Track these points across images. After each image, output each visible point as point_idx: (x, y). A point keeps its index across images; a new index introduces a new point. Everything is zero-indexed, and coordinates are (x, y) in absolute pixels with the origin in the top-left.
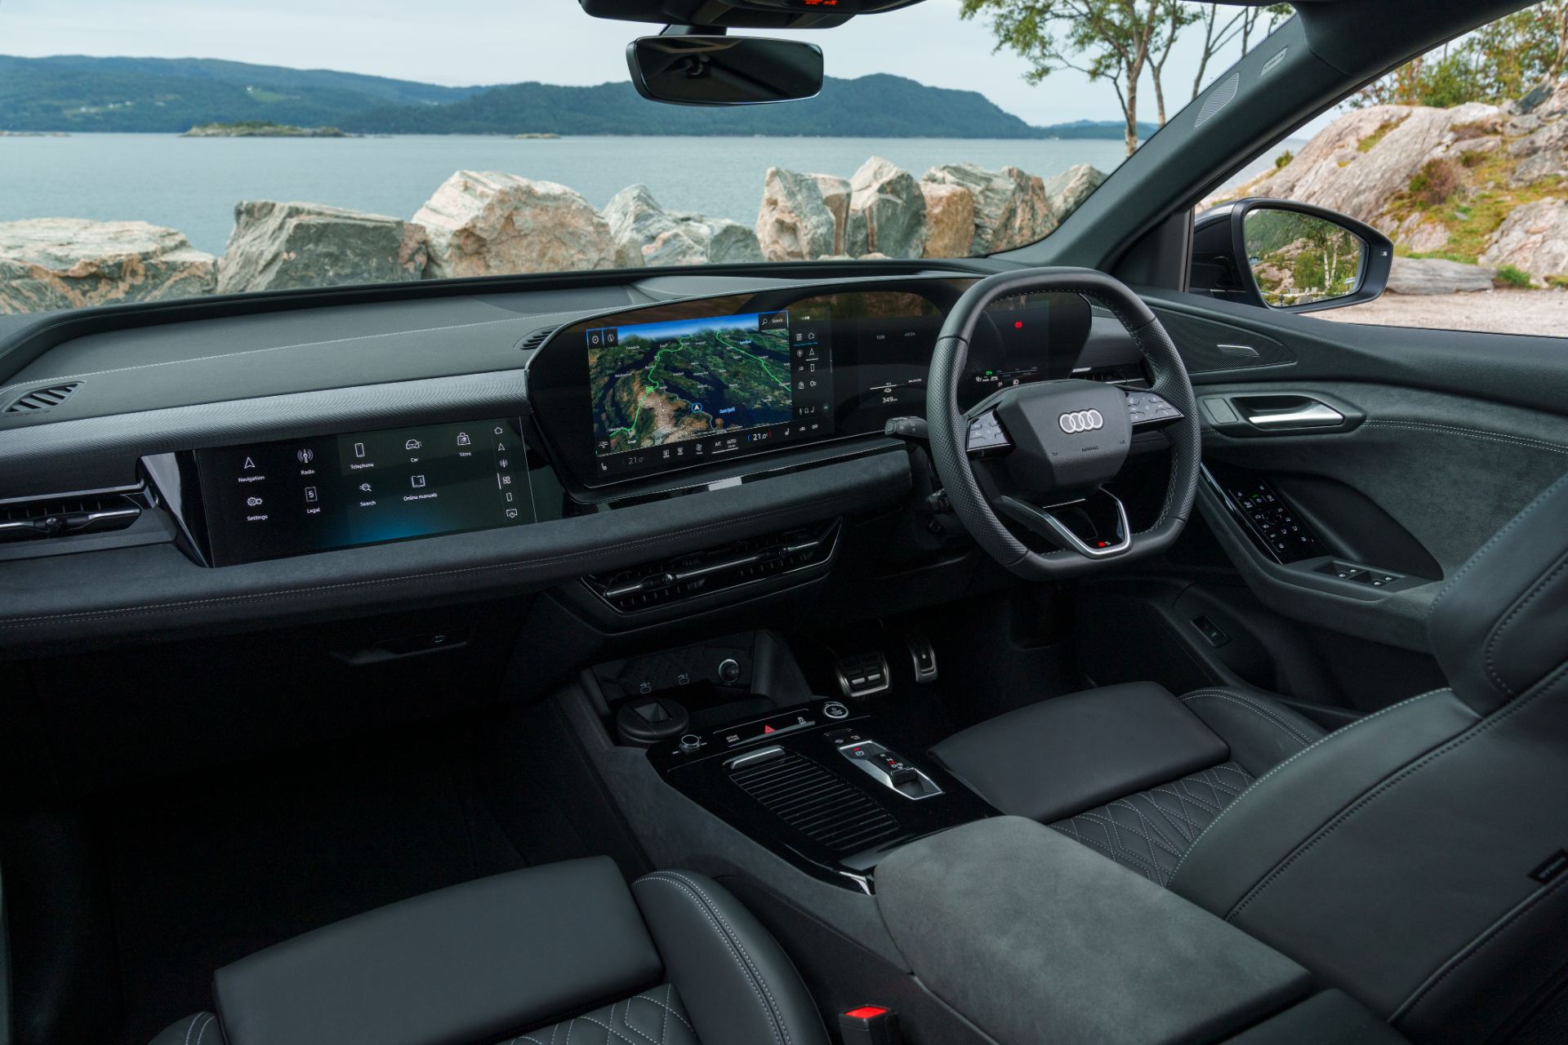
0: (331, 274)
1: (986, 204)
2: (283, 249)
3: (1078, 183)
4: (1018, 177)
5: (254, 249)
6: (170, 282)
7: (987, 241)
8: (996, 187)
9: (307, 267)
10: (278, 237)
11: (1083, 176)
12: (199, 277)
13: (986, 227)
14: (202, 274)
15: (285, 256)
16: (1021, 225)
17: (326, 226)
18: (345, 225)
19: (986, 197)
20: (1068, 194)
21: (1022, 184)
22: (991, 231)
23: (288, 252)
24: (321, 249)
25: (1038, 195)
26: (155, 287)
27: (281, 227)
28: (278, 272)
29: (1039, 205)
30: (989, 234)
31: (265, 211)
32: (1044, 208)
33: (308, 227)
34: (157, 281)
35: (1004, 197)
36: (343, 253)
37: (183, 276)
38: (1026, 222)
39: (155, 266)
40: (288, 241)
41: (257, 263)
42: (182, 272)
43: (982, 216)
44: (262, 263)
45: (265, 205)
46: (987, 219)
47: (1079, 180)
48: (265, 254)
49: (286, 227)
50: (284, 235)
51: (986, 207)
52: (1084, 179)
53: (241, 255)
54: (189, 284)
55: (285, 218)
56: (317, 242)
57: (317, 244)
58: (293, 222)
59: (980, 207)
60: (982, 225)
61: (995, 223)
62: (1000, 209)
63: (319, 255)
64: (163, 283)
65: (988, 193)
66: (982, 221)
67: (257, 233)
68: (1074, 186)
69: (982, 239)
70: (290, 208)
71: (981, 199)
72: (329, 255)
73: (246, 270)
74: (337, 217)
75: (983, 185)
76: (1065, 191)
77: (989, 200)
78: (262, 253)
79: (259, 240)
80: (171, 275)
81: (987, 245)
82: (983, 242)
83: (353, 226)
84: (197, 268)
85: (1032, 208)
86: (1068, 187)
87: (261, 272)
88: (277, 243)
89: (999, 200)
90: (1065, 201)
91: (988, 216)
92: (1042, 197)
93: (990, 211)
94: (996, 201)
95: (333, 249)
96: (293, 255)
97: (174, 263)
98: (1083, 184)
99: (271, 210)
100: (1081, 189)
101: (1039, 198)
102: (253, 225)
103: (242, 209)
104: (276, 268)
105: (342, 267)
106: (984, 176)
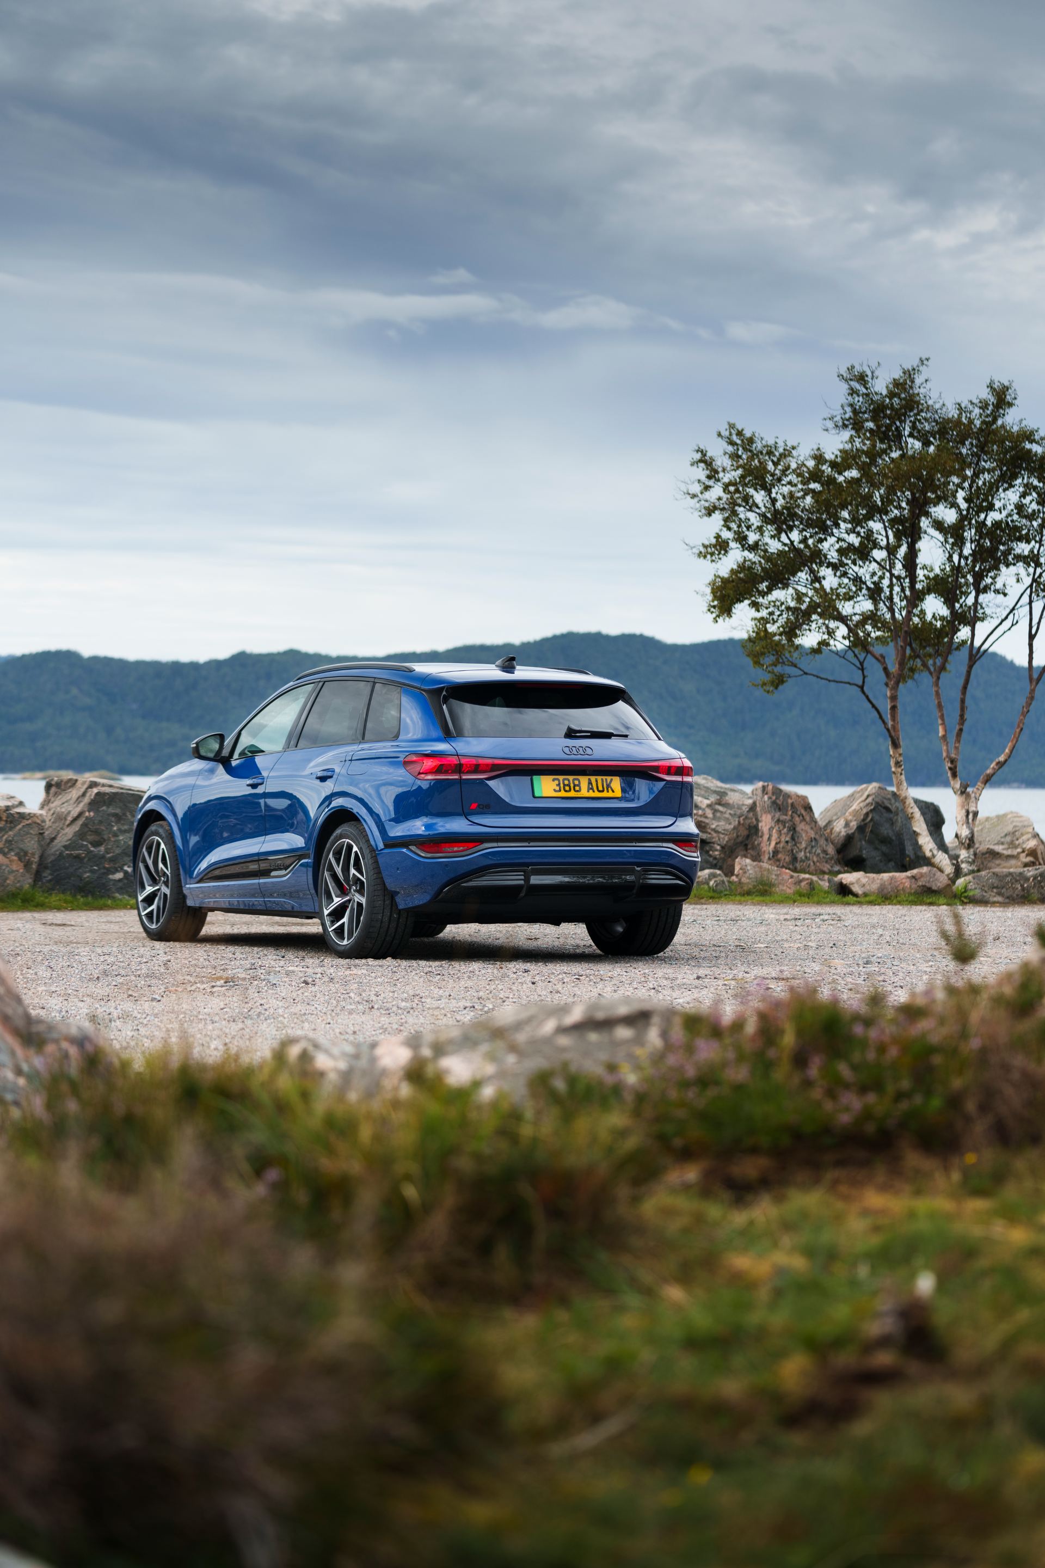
0: (115, 828)
1: (715, 818)
2: (86, 809)
3: (862, 805)
4: (773, 793)
5: (63, 810)
6: (20, 826)
7: (715, 858)
8: (731, 802)
9: (101, 822)
10: (81, 801)
11: (868, 796)
12: (38, 824)
13: (714, 843)
14: (39, 821)
15: (87, 814)
16: (775, 847)
17: (115, 794)
18: (128, 794)
19: (715, 811)
20: (850, 818)
21: (779, 802)
22: (718, 848)
23: (89, 811)
24: (111, 810)
25: (800, 815)
26: (11, 829)
27: (84, 795)
28: (82, 825)
29: (801, 827)
30: (717, 850)
31: (69, 784)
32: (809, 830)
33: (105, 794)
34: (12, 825)
35: (739, 812)
36: (124, 814)
37: (28, 822)
38: (781, 845)
39: (12, 815)
40: (90, 804)
41: (66, 819)
42: (28, 819)
43: (709, 831)
44: (70, 819)
45: (70, 780)
46: (715, 835)
47: (863, 801)
48: (72, 813)
49: (88, 795)
50: (87, 800)
51: (714, 822)
52: (870, 800)
53: (53, 814)
54: (32, 828)
55: (87, 789)
56: (108, 806)
57: (108, 807)
58: (95, 790)
59: (707, 821)
60: (708, 841)
61: (724, 839)
62: (730, 824)
63: (109, 815)
64: (15, 826)
65: (718, 807)
66: (709, 836)
67: (64, 800)
68: (858, 808)
69: (710, 856)
70: (91, 781)
71: (709, 813)
72: (116, 815)
73: (57, 825)
74: (122, 789)
75: (713, 798)
76: (847, 814)
77: (718, 814)
78: (69, 812)
79: (66, 804)
80: (21, 822)
81: (715, 862)
82: (711, 859)
83: (133, 795)
84: (37, 817)
85: (793, 829)
86: (851, 810)
87: (68, 825)
88: (81, 805)
89: (730, 814)
90: (847, 825)
91: (714, 830)
92: (808, 818)
93: (717, 826)
94: (727, 816)
95: (118, 811)
96: (92, 814)
97: (24, 813)
98: (867, 805)
99: (74, 784)
100: (865, 811)
101: (804, 820)
102: (60, 794)
103: (53, 783)
104: (80, 822)
105: (123, 824)
106: (717, 789)
